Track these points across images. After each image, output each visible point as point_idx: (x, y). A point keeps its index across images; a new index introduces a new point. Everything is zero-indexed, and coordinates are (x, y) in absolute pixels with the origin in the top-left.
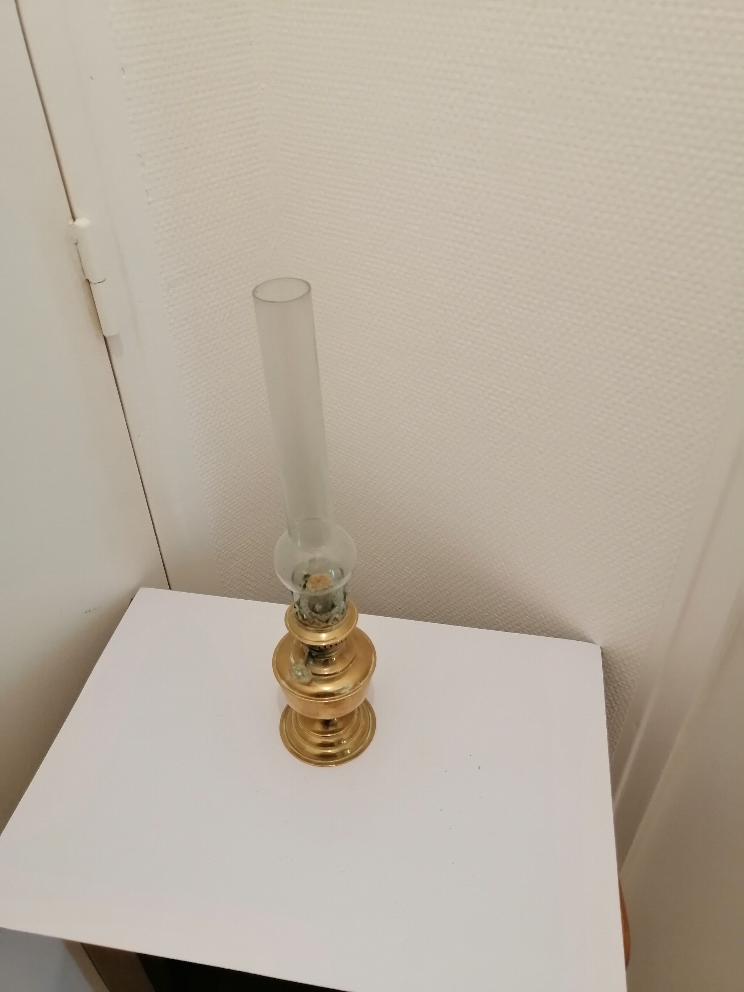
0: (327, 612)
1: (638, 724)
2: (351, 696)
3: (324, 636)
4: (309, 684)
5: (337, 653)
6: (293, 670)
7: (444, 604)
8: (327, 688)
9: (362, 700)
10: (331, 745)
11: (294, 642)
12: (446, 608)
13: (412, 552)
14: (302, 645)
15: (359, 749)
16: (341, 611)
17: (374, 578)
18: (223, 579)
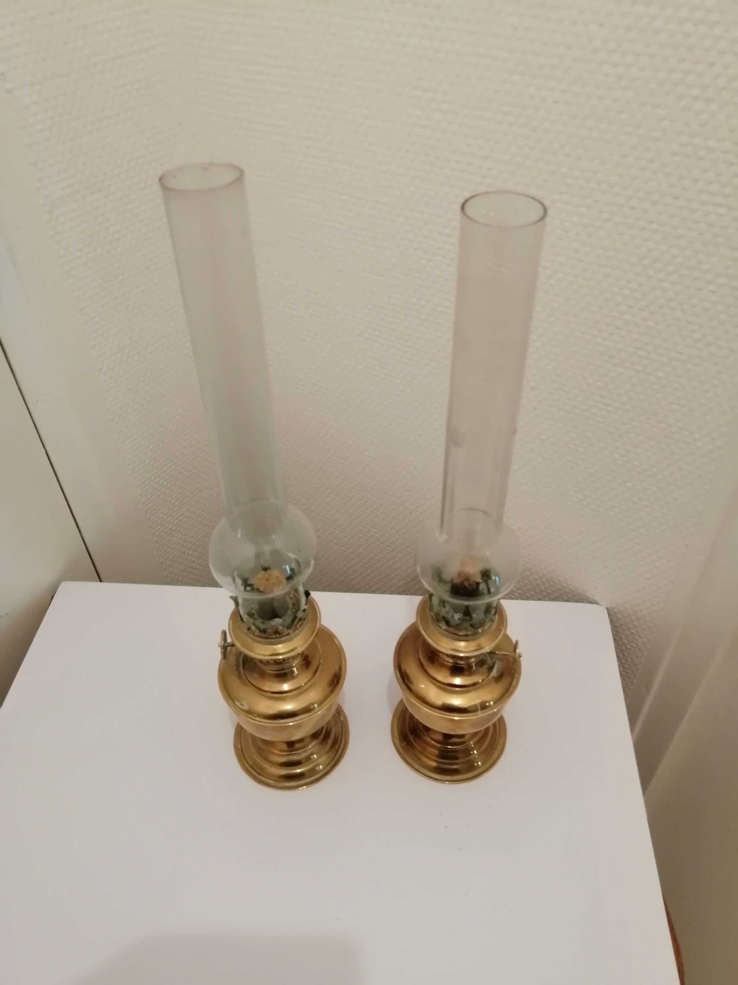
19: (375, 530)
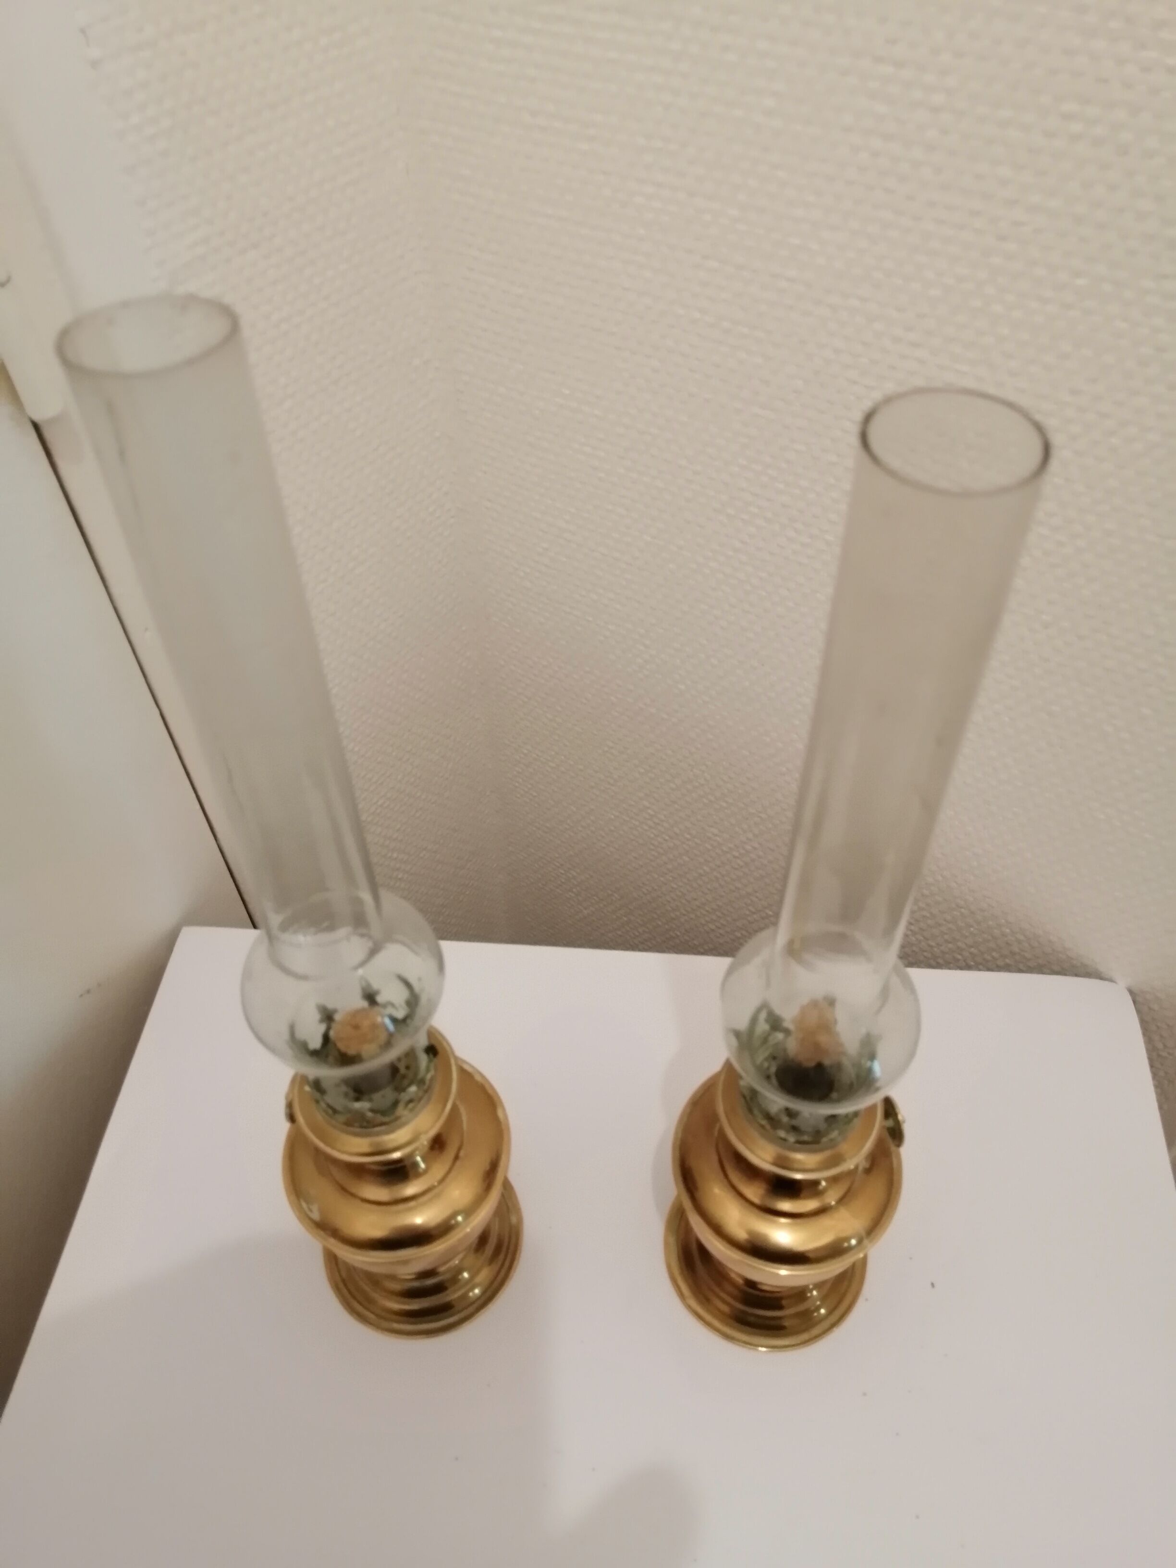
13: (724, 805)
17: (642, 844)
19: (716, 831)
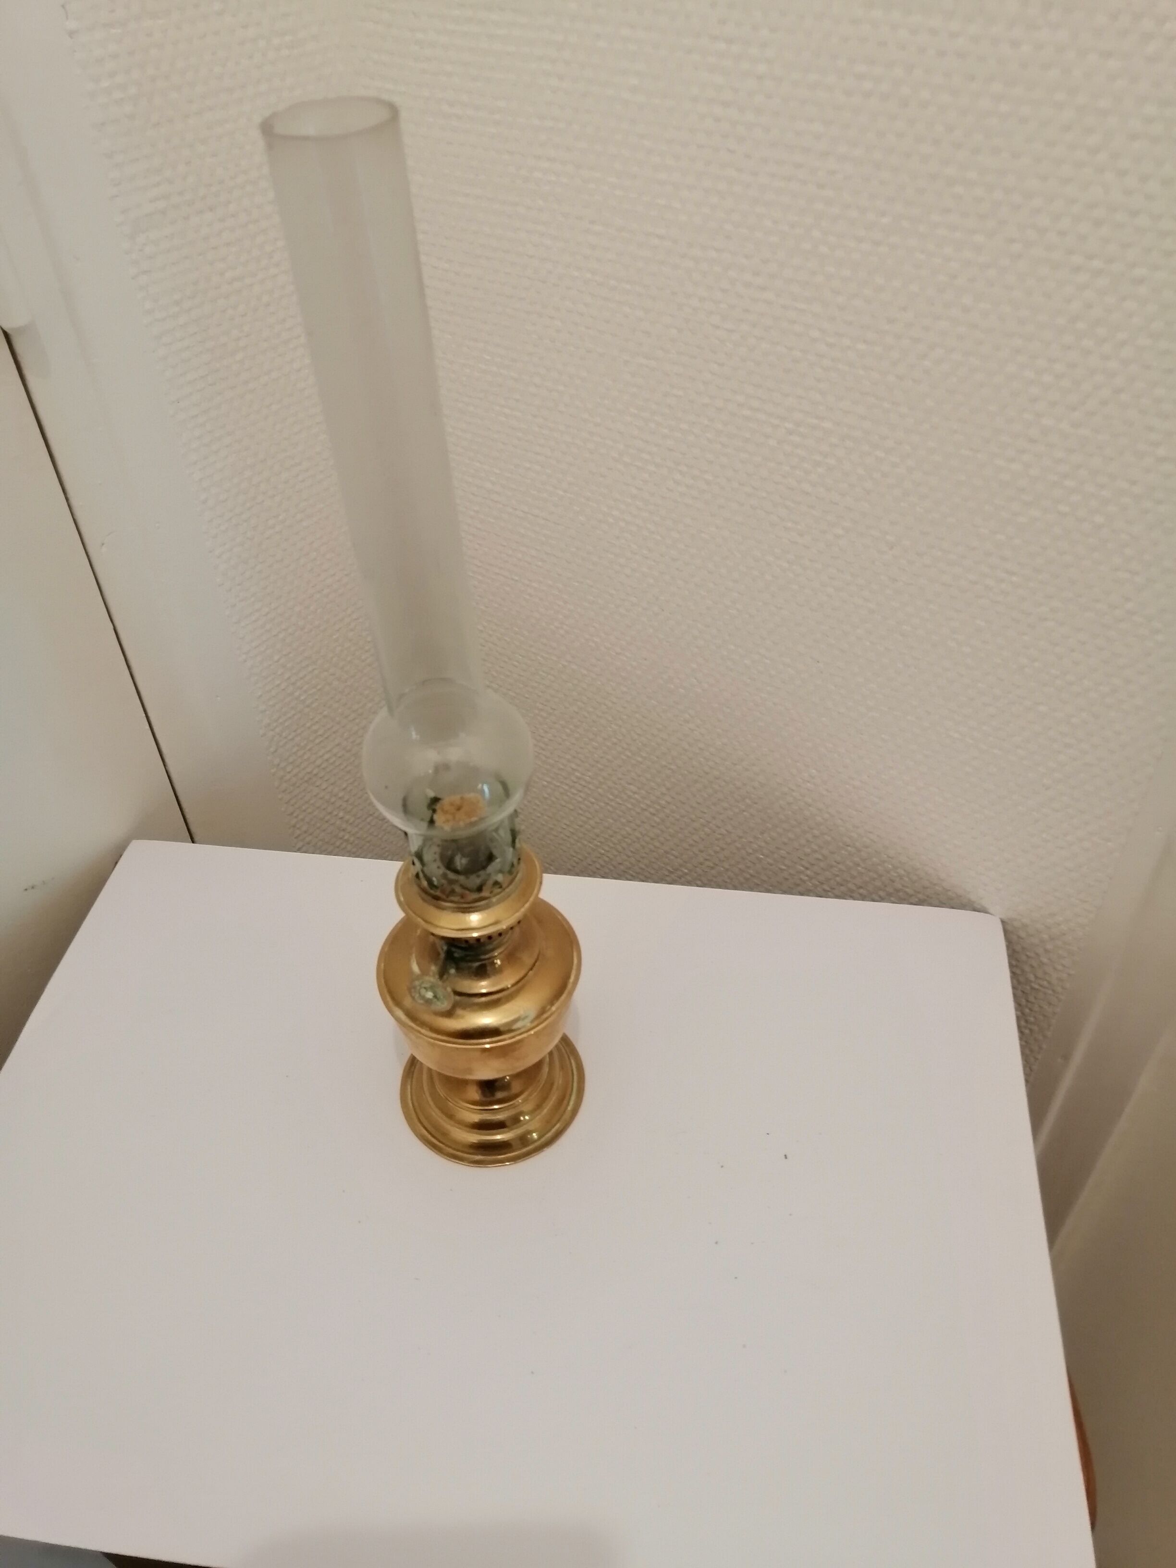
0: (479, 870)
1: (1067, 1057)
2: (535, 1033)
3: (475, 918)
4: (449, 1014)
5: (503, 951)
6: (415, 988)
7: (701, 851)
8: (487, 1019)
9: (556, 1041)
10: (500, 1126)
11: (419, 932)
12: (706, 860)
13: (640, 759)
14: (432, 938)
15: (554, 1130)
16: (507, 868)
17: (572, 810)
18: (294, 821)
